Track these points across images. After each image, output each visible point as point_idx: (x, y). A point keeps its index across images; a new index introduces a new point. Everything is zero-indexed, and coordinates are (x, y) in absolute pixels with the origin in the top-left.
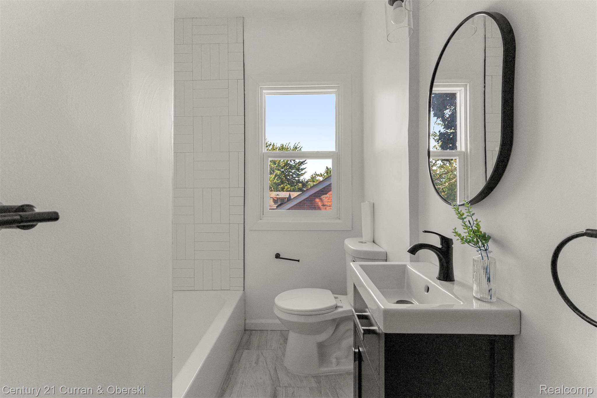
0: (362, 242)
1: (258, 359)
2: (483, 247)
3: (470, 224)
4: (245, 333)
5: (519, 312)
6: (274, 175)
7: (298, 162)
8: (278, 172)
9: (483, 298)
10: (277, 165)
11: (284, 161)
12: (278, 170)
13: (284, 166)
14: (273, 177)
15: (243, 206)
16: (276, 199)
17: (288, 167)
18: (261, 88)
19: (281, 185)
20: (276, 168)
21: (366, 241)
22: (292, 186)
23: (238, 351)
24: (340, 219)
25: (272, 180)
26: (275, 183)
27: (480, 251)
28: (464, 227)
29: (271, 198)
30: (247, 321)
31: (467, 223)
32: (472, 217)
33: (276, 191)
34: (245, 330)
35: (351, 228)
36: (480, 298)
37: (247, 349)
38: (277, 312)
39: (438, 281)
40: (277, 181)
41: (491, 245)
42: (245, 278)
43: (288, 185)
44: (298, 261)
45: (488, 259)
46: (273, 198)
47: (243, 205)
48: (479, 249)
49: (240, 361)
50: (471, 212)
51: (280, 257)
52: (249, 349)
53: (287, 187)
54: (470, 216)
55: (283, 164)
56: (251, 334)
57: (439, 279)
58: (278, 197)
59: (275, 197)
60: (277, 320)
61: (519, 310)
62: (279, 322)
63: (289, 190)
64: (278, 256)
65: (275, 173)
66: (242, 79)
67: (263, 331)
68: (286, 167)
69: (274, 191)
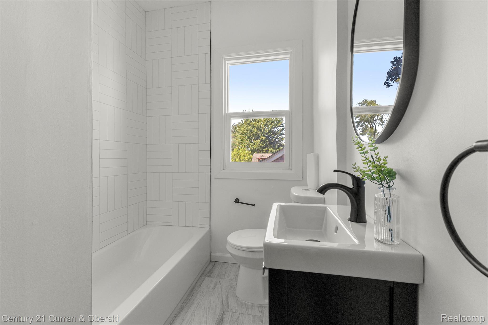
0: (306, 190)
1: (215, 286)
2: (386, 184)
3: (373, 158)
4: (209, 264)
5: (422, 256)
6: (260, 140)
7: (280, 129)
8: (264, 138)
9: (384, 240)
10: (262, 132)
11: (268, 129)
12: (264, 136)
13: (268, 133)
14: (259, 142)
15: (210, 159)
16: (261, 159)
17: (271, 134)
18: (224, 59)
19: (266, 148)
20: (262, 134)
21: (310, 189)
22: (274, 149)
23: (201, 277)
24: (291, 170)
25: (258, 144)
26: (261, 147)
27: (381, 188)
28: (364, 162)
29: (257, 158)
30: (212, 254)
31: (371, 159)
32: (375, 151)
33: (262, 153)
34: (211, 261)
35: (302, 178)
36: (381, 240)
37: (208, 277)
38: (228, 248)
39: (350, 222)
40: (263, 145)
41: (397, 182)
42: (211, 218)
43: (272, 148)
44: (254, 205)
45: (390, 197)
46: (258, 158)
47: (210, 157)
48: (381, 186)
49: (200, 285)
50: (374, 146)
51: (239, 202)
52: (210, 277)
53: (270, 150)
54: (373, 151)
55: (267, 131)
56: (214, 265)
57: (350, 220)
58: (262, 157)
59: (260, 157)
60: (229, 254)
61: (422, 254)
62: (231, 256)
63: (273, 152)
64: (237, 201)
65: (261, 139)
66: (209, 53)
67: (225, 263)
68: (270, 133)
69: (260, 153)
